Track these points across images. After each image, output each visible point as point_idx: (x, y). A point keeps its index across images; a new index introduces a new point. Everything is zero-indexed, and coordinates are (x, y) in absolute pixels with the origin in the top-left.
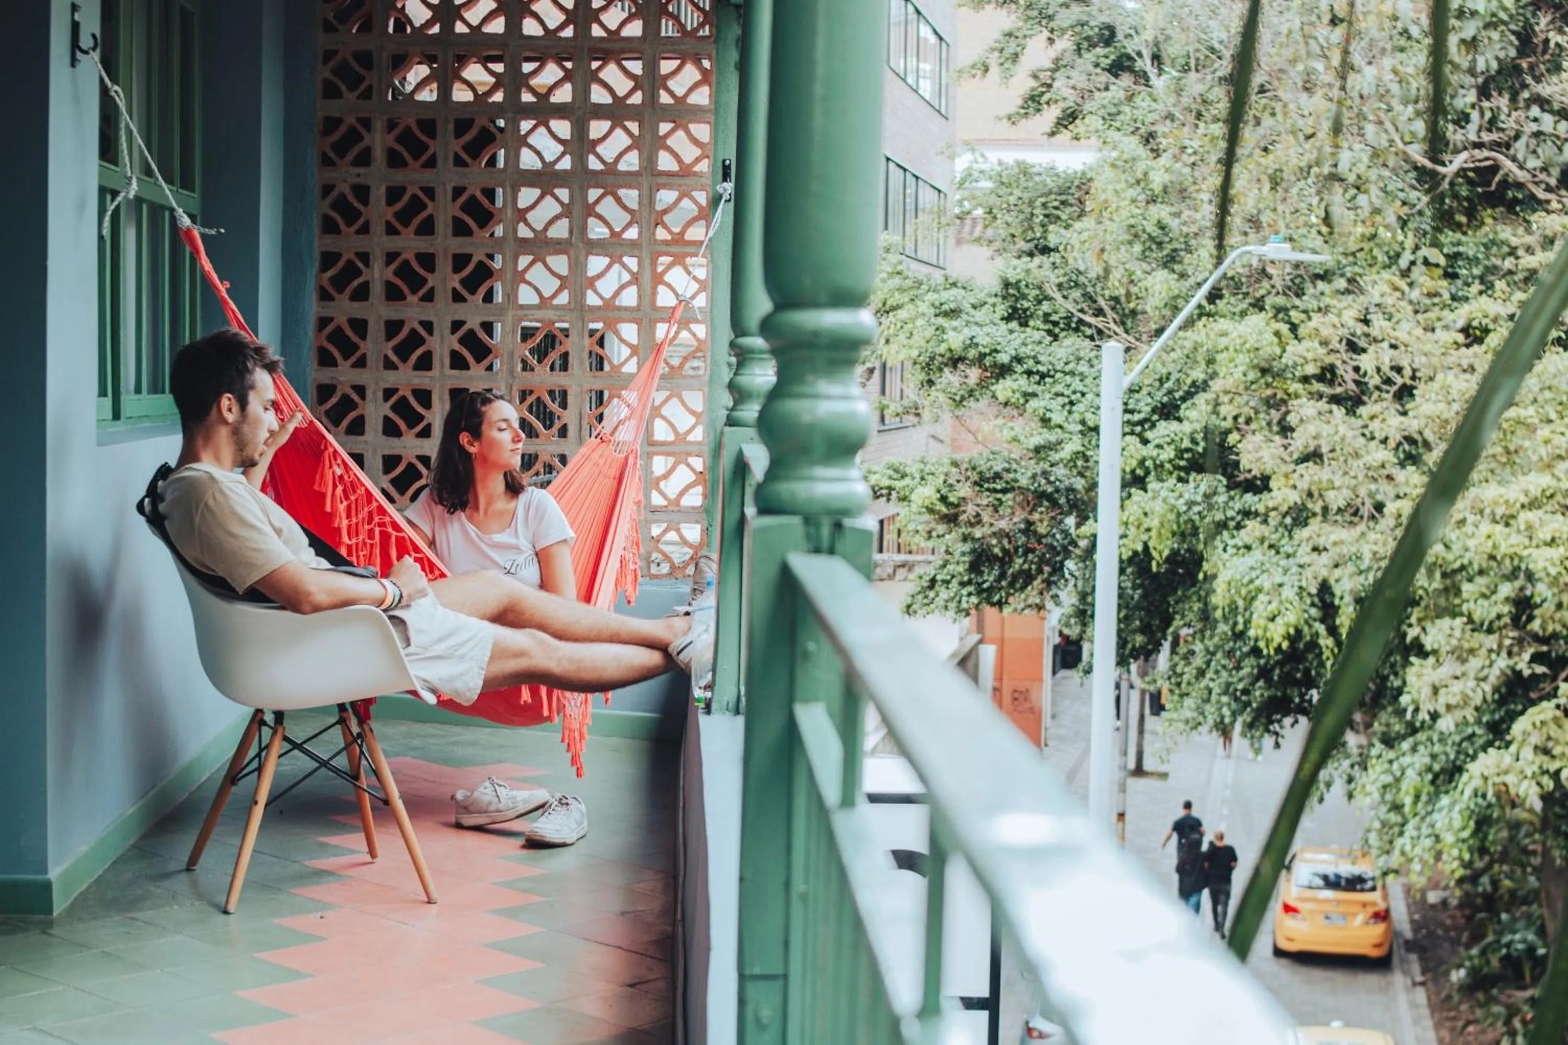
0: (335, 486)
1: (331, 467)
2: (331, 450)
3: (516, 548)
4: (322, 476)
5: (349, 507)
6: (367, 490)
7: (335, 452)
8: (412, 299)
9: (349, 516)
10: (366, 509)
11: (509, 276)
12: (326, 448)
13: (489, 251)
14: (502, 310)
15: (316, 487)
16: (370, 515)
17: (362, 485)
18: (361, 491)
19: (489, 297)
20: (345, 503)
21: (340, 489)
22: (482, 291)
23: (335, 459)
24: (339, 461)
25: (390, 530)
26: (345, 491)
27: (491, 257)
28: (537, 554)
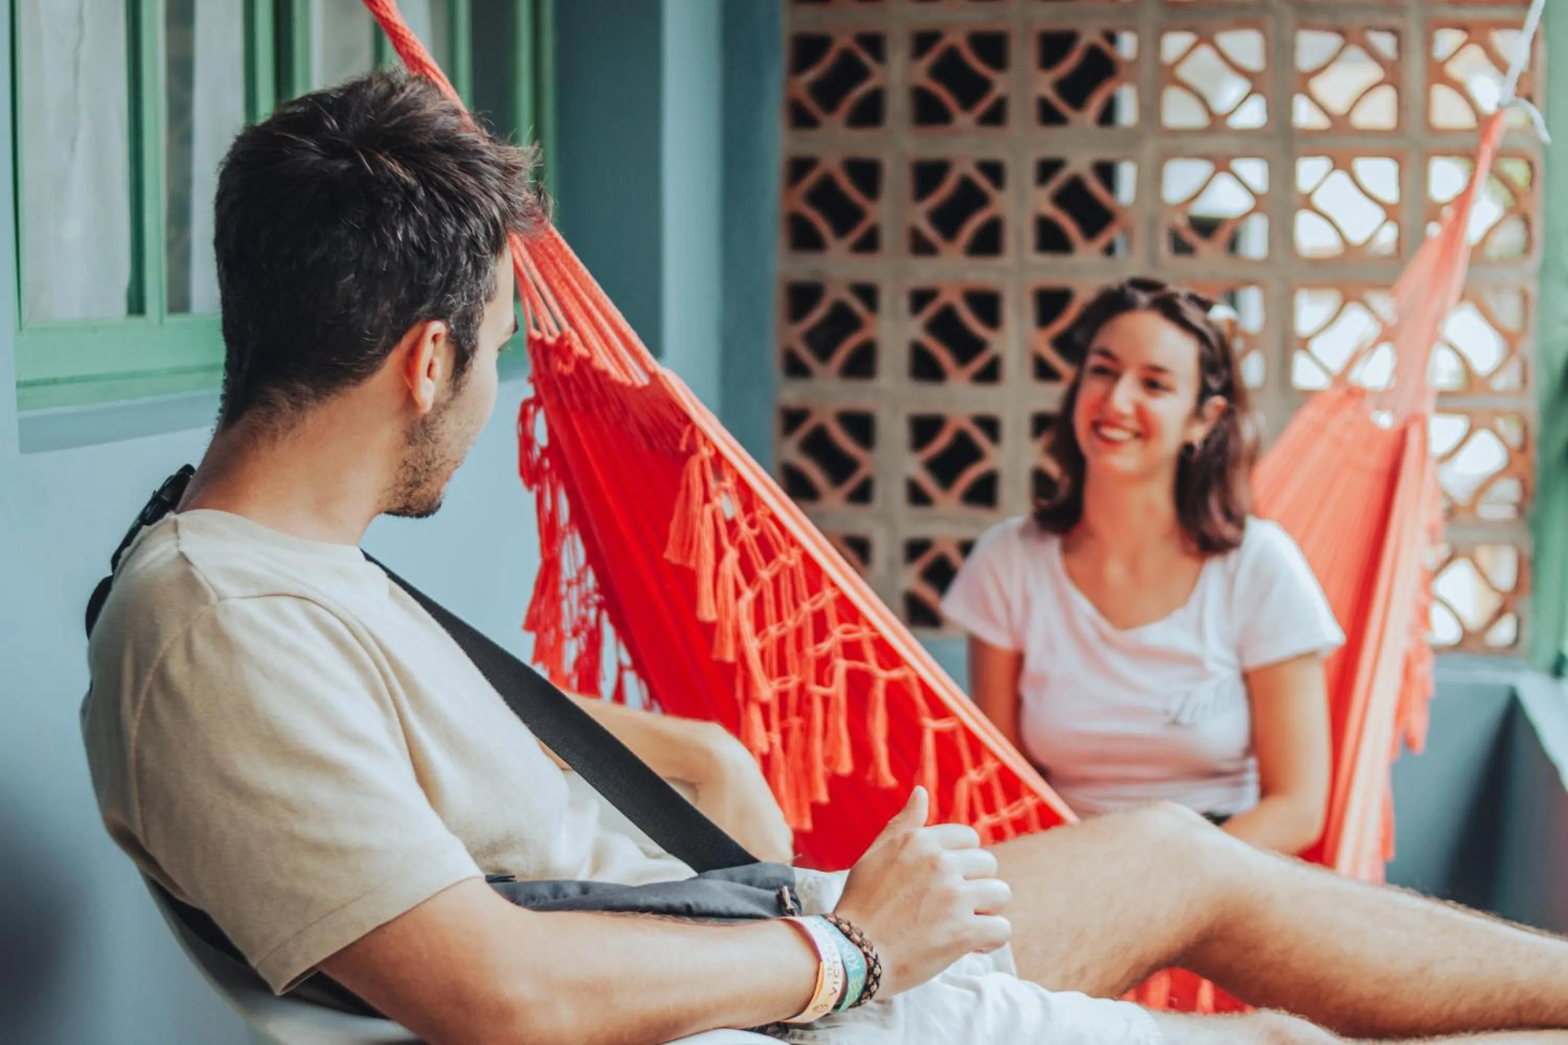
0: (719, 553)
1: (707, 499)
2: (706, 453)
3: (1195, 661)
4: (687, 522)
5: (759, 601)
6: (807, 559)
7: (718, 458)
8: (964, 120)
9: (760, 626)
10: (806, 607)
11: (1147, 71)
12: (692, 450)
13: (1108, 24)
14: (1134, 137)
15: (671, 555)
16: (819, 618)
17: (793, 542)
18: (791, 558)
19: (1108, 116)
20: (749, 595)
21: (732, 555)
22: (1096, 103)
23: (719, 477)
24: (729, 483)
25: (872, 665)
26: (745, 564)
27: (1111, 38)
28: (1247, 677)
